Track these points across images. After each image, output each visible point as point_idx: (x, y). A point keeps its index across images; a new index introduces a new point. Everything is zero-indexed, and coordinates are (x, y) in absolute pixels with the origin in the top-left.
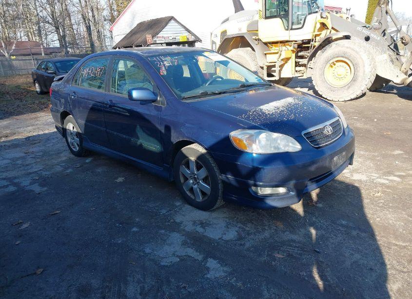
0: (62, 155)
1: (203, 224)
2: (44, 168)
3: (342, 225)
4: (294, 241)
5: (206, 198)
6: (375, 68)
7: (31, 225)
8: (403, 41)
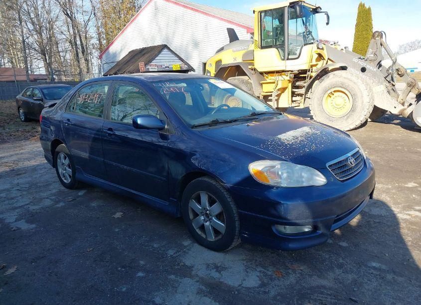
0: (52, 187)
1: (218, 269)
2: (31, 202)
3: (375, 268)
4: (324, 287)
5: (220, 237)
6: (372, 98)
7: (17, 269)
8: (400, 73)
